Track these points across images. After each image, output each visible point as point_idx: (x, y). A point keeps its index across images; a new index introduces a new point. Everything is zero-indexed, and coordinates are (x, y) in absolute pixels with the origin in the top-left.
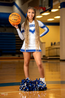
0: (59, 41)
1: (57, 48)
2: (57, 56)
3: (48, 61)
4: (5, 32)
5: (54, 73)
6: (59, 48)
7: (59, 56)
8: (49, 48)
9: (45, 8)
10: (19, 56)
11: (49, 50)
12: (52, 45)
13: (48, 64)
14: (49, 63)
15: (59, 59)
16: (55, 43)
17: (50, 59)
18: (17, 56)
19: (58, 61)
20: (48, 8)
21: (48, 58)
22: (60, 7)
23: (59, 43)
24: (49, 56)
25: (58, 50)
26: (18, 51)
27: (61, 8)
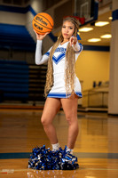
0: (108, 79)
1: (103, 93)
2: (103, 107)
3: (87, 116)
4: (11, 60)
5: (96, 137)
6: (107, 93)
7: (107, 107)
8: (89, 91)
9: (85, 19)
10: (34, 105)
11: (89, 95)
12: (94, 85)
13: (86, 121)
14: (88, 118)
15: (106, 112)
16: (100, 83)
17: (89, 111)
18: (30, 104)
19: (105, 116)
20: (89, 18)
21: (87, 109)
22: (111, 18)
23: (107, 83)
24: (89, 107)
25: (105, 95)
26: (37, 95)
27: (113, 20)
